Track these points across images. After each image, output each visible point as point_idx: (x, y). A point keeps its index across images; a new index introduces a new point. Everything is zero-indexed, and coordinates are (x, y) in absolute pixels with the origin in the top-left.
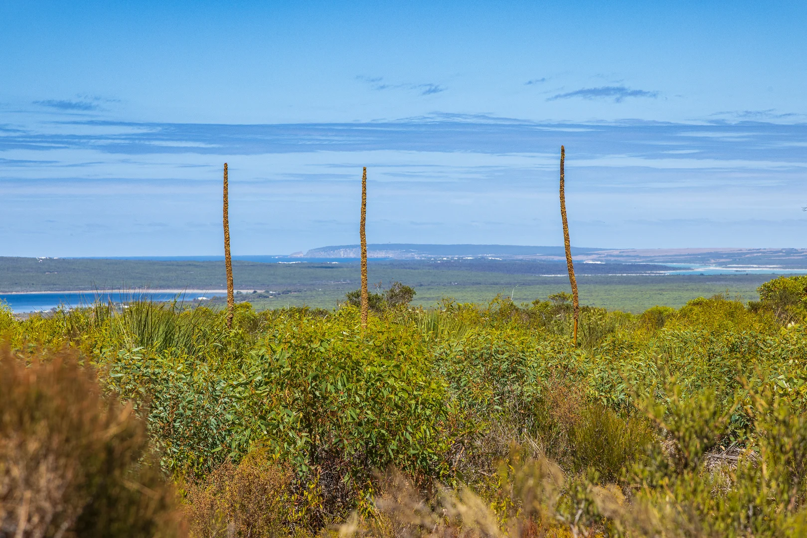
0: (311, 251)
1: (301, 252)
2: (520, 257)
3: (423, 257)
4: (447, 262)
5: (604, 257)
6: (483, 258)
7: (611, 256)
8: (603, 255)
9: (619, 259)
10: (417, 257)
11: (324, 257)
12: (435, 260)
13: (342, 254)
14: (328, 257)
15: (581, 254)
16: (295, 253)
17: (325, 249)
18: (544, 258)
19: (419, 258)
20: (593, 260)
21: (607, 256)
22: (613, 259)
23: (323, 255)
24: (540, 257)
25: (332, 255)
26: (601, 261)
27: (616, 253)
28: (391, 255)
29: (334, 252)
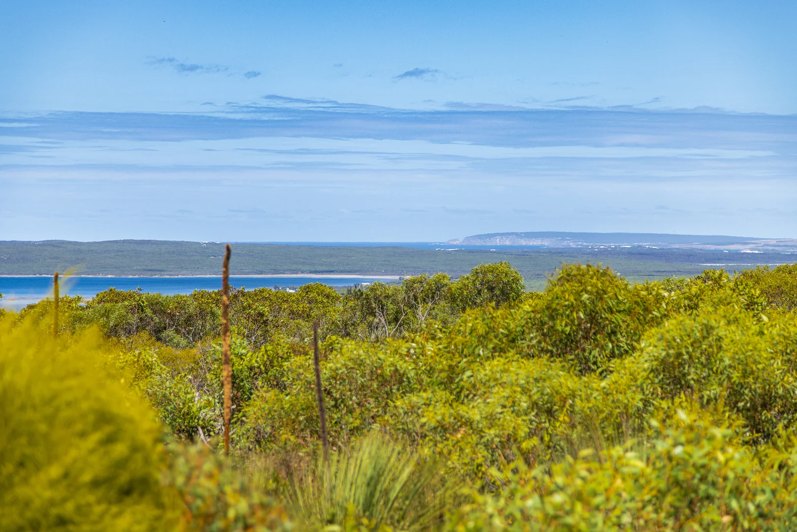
0: (467, 238)
1: (458, 240)
2: (677, 246)
3: (579, 245)
4: (605, 250)
5: (762, 246)
6: (639, 246)
7: (768, 245)
8: (760, 245)
9: (777, 248)
10: (573, 245)
11: (480, 244)
12: (592, 248)
13: (498, 242)
14: (484, 244)
15: (738, 243)
16: (452, 240)
17: (480, 237)
18: (700, 247)
19: (575, 246)
20: (751, 249)
21: (764, 245)
22: (770, 248)
23: (478, 243)
24: (697, 246)
25: (489, 243)
26: (759, 250)
27: (774, 242)
28: (546, 243)
29: (490, 239)
